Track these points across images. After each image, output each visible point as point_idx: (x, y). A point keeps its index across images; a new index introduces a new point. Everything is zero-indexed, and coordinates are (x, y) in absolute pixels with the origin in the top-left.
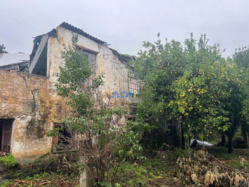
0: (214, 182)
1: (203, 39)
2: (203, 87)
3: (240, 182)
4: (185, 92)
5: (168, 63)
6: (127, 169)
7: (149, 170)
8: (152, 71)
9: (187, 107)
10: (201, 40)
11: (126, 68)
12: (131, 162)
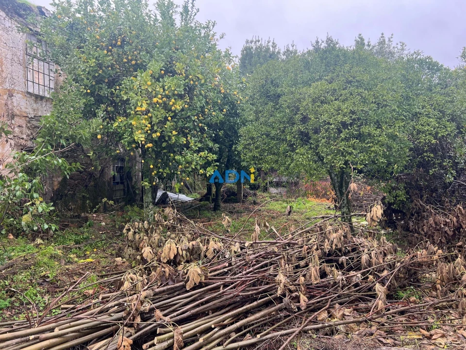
0: (175, 257)
1: (190, 5)
2: (181, 97)
3: (214, 252)
4: (147, 103)
5: (119, 40)
6: (18, 252)
7: (67, 250)
8: (82, 50)
9: (149, 132)
10: (186, 6)
11: (18, 30)
12: (29, 239)
